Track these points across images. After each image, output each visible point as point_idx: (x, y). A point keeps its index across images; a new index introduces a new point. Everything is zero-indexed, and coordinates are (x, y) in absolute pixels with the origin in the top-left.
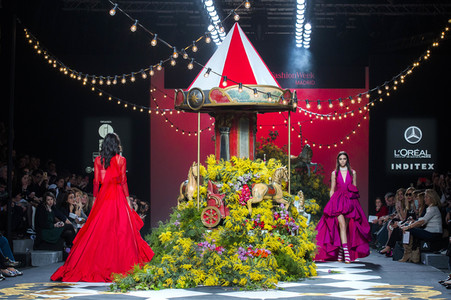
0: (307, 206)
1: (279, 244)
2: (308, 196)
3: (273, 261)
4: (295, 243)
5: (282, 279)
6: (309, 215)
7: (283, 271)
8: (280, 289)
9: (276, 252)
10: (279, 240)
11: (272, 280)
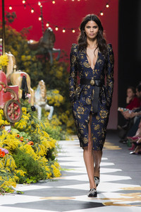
0: (49, 97)
1: (18, 142)
2: (50, 86)
3: (11, 161)
4: (35, 141)
5: (21, 182)
6: (52, 108)
7: (22, 172)
8: (19, 193)
9: (14, 151)
10: (18, 137)
11: (10, 182)
